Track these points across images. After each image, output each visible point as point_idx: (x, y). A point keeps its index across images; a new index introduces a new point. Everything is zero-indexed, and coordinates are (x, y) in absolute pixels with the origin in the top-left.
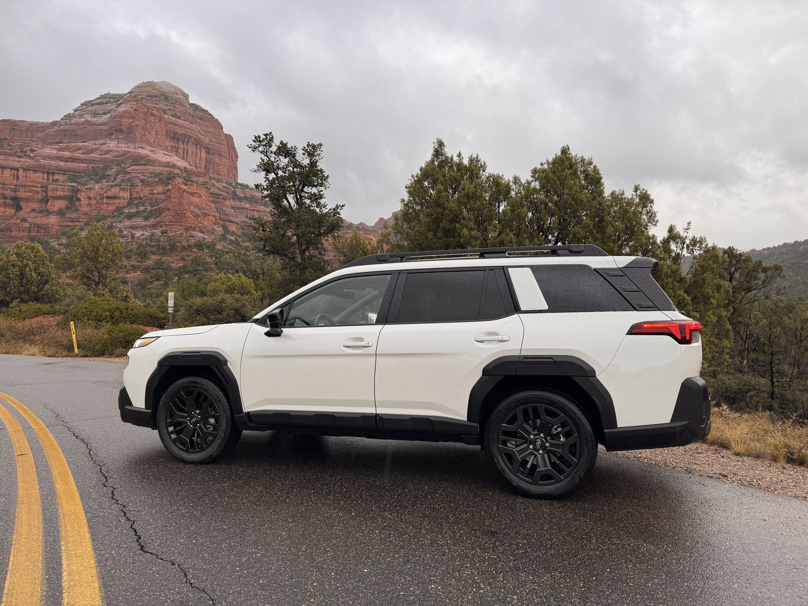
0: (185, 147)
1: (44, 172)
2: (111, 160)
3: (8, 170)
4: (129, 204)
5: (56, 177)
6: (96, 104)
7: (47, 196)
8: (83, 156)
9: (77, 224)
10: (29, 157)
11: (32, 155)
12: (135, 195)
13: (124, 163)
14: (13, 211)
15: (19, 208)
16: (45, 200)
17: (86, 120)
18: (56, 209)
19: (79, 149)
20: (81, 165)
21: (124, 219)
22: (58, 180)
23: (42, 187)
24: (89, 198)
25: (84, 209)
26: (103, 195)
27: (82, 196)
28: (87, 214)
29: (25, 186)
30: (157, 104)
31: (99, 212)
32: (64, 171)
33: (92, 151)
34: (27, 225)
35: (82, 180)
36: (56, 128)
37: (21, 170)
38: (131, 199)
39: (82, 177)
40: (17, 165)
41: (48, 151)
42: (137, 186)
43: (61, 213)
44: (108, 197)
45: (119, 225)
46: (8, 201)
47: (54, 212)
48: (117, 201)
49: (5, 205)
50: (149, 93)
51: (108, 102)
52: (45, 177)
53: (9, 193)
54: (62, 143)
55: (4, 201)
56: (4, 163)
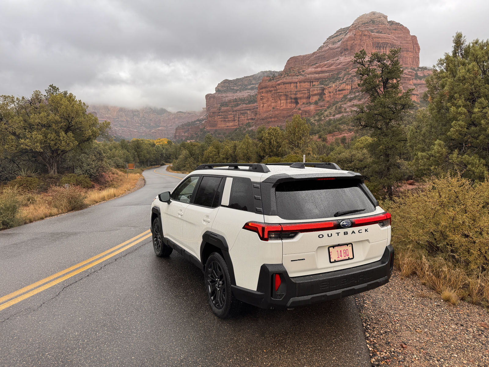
0: (385, 51)
1: (308, 82)
2: (341, 68)
3: (293, 84)
4: (350, 93)
5: (314, 84)
6: (335, 37)
7: (309, 95)
8: (327, 69)
9: (323, 108)
10: (302, 75)
11: (303, 73)
12: (354, 87)
13: (348, 69)
14: (294, 105)
15: (297, 103)
16: (309, 97)
17: (329, 48)
18: (313, 101)
19: (325, 65)
20: (326, 74)
21: (347, 102)
22: (315, 85)
23: (307, 90)
24: (330, 92)
25: (327, 99)
26: (337, 89)
27: (326, 92)
28: (328, 102)
29: (300, 91)
30: (368, 28)
32: (318, 79)
33: (332, 65)
34: (300, 112)
35: (326, 83)
36: (315, 56)
37: (298, 83)
38: (351, 89)
39: (326, 81)
40: (297, 80)
41: (311, 69)
42: (355, 81)
43: (316, 103)
44: (339, 91)
45: (345, 106)
46: (292, 100)
47: (312, 103)
48: (344, 92)
49: (291, 103)
50: (364, 22)
51: (340, 34)
52: (309, 85)
53: (293, 96)
54: (317, 64)
55: (291, 100)
56: (291, 80)
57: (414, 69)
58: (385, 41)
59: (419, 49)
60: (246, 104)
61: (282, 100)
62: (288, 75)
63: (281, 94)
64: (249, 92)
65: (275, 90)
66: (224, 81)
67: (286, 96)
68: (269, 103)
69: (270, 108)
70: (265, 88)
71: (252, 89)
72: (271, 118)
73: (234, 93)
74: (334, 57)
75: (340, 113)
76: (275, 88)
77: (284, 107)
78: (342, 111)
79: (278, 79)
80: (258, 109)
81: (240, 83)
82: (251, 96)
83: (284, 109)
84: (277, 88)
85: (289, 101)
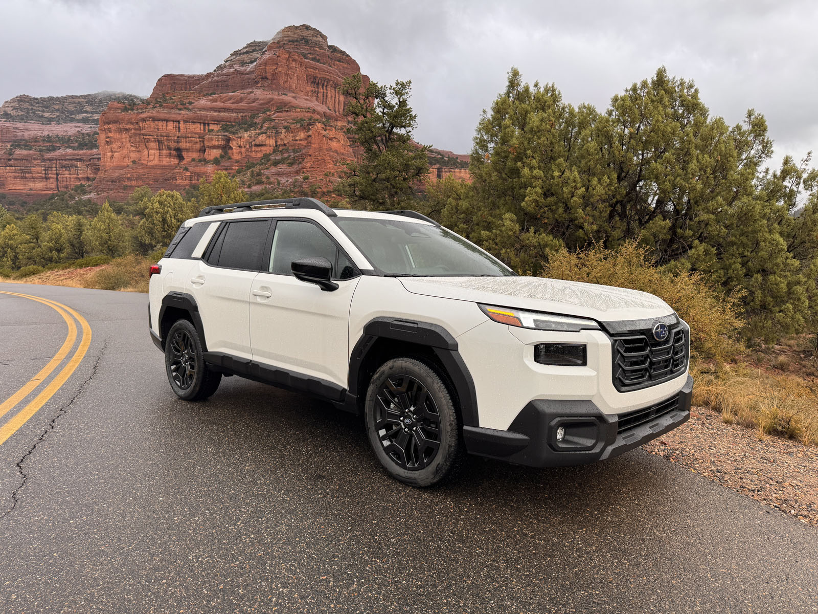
0: (325, 91)
1: (201, 123)
2: (257, 108)
3: (172, 122)
4: (274, 151)
5: (211, 127)
6: (244, 53)
7: (204, 146)
8: (233, 106)
9: (230, 171)
10: (188, 109)
11: (190, 107)
12: (280, 142)
13: (269, 110)
14: (176, 161)
15: (181, 158)
16: (203, 150)
17: (236, 70)
18: (212, 158)
19: (230, 99)
20: (232, 115)
21: (270, 166)
22: (213, 130)
23: (199, 138)
24: (240, 147)
25: (236, 157)
26: (251, 142)
27: (233, 144)
28: (238, 162)
29: (186, 137)
30: (298, 49)
31: (248, 160)
32: (218, 121)
33: (241, 100)
34: (188, 174)
35: (233, 129)
36: (210, 80)
37: (182, 122)
38: (276, 146)
39: (233, 126)
40: (179, 118)
41: (204, 102)
42: (281, 133)
43: (216, 162)
44: (256, 145)
45: (266, 172)
46: (172, 152)
47: (210, 161)
48: (264, 148)
49: (170, 155)
50: (291, 39)
51: (254, 51)
52: (202, 128)
53: (173, 145)
54: (215, 94)
55: (169, 151)
56: (167, 116)
58: (325, 76)
60: (73, 148)
61: (152, 149)
62: (161, 106)
63: (148, 137)
64: (79, 127)
65: (135, 129)
66: (18, 97)
67: (159, 142)
68: (125, 151)
69: (127, 162)
70: (115, 122)
71: (85, 121)
72: (129, 179)
73: (43, 124)
74: (243, 88)
75: (259, 183)
76: (137, 127)
77: (156, 162)
78: (263, 180)
79: (141, 109)
80: (102, 160)
81: (57, 107)
82: (83, 134)
83: (156, 166)
84: (141, 125)
85: (165, 152)
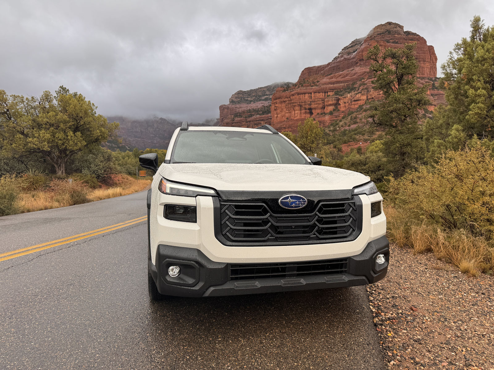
1: (323, 92)
2: (357, 78)
3: (307, 94)
4: (366, 103)
6: (350, 47)
7: (324, 105)
8: (342, 79)
9: (338, 118)
10: (316, 85)
11: (318, 84)
12: (369, 97)
13: (364, 79)
14: (309, 115)
15: (311, 113)
16: (324, 108)
17: (345, 58)
18: (328, 111)
19: (340, 76)
20: (341, 85)
21: (363, 112)
22: (330, 95)
23: (322, 101)
24: (345, 103)
25: (343, 109)
26: (352, 99)
27: (341, 102)
28: (344, 112)
29: (314, 101)
30: (383, 38)
31: (349, 110)
32: (333, 90)
33: (347, 75)
35: (341, 93)
36: (330, 66)
37: (313, 93)
38: (367, 99)
39: (341, 91)
40: (311, 91)
41: (325, 80)
42: (371, 91)
43: (331, 113)
44: (355, 101)
45: (360, 116)
46: (307, 111)
47: (327, 113)
48: (359, 102)
49: (306, 113)
50: (379, 33)
51: (356, 45)
52: (324, 95)
53: (307, 107)
54: (332, 74)
55: (305, 111)
56: (305, 91)
57: (431, 80)
59: (436, 59)
60: (260, 114)
61: (296, 110)
62: (302, 86)
63: (295, 104)
64: (263, 103)
65: (289, 101)
66: (238, 92)
67: (300, 106)
68: (283, 113)
69: (284, 119)
70: (279, 98)
71: (266, 100)
72: (285, 128)
73: (247, 104)
74: (348, 68)
75: (355, 123)
76: (289, 99)
77: (298, 117)
78: (358, 121)
79: (292, 89)
80: (272, 119)
81: (254, 94)
82: (264, 107)
83: (298, 119)
84: (292, 98)
85: (303, 111)
